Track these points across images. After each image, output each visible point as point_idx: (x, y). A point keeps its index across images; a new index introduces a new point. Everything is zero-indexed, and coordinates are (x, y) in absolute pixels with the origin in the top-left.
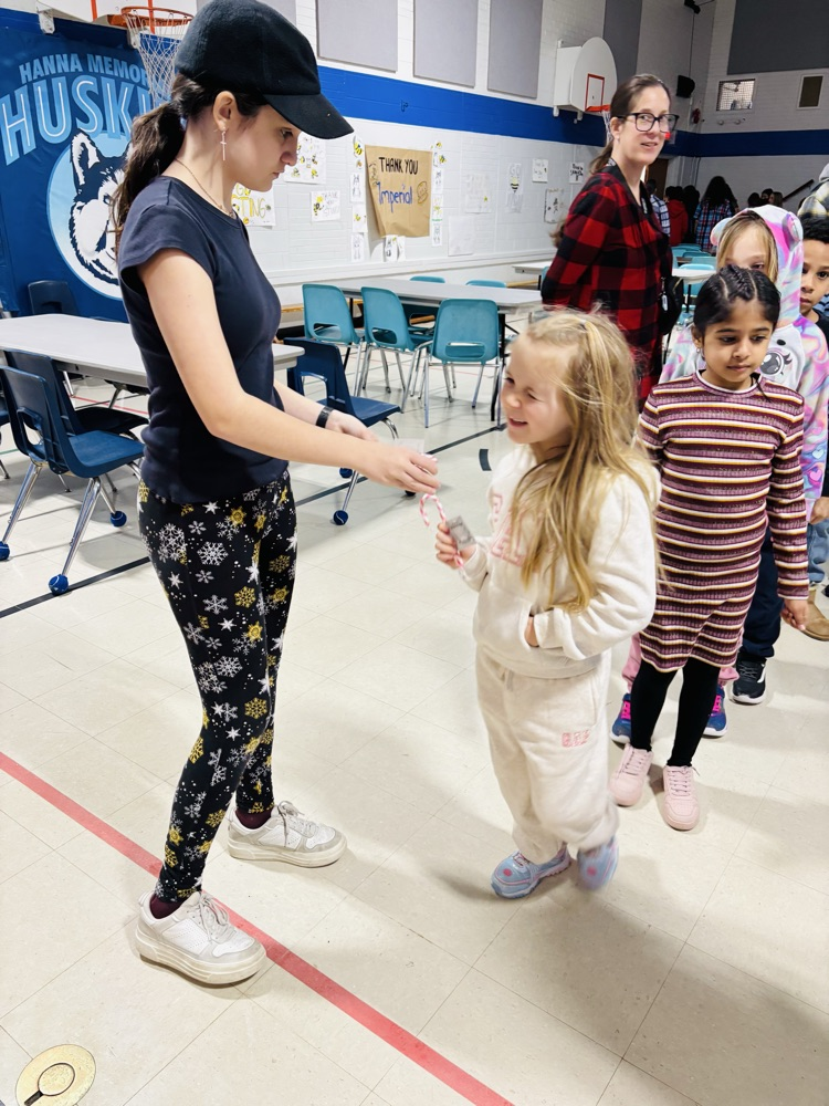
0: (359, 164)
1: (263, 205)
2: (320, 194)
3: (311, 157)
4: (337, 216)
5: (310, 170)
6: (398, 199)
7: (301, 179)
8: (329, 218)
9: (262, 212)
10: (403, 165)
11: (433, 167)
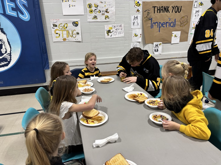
0: (138, 11)
1: (75, 32)
2: (111, 26)
3: (105, 10)
4: (123, 35)
5: (104, 16)
6: (164, 26)
7: (98, 20)
8: (117, 36)
9: (74, 36)
10: (170, 9)
11: (193, 8)
